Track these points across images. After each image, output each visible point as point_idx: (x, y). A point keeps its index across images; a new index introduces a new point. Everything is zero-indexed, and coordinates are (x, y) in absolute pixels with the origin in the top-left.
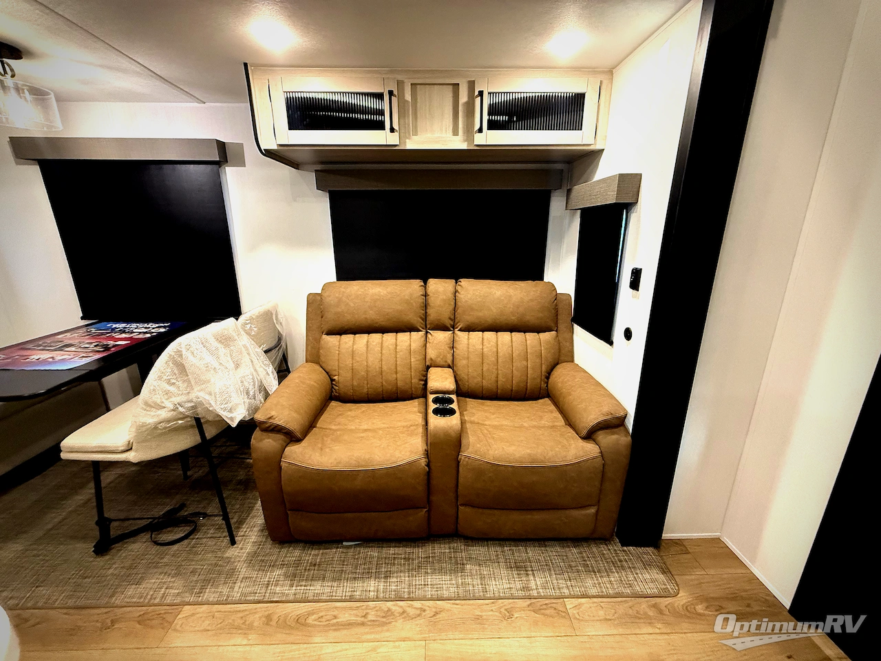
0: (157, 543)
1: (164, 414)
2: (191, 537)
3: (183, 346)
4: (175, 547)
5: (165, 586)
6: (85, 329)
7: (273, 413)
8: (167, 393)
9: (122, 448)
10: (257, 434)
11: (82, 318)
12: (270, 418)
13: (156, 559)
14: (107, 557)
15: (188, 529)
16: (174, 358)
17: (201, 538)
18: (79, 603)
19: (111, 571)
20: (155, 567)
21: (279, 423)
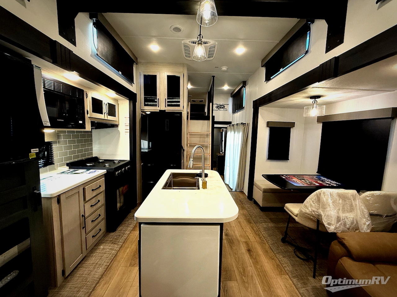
0: (295, 252)
1: (308, 211)
2: (304, 261)
3: (322, 192)
4: (298, 259)
5: (288, 265)
6: (316, 176)
7: (346, 238)
8: (311, 205)
9: (295, 214)
10: (336, 241)
11: (317, 172)
12: (343, 238)
13: (291, 256)
14: (283, 244)
15: (305, 258)
16: (318, 195)
17: (306, 265)
18: (271, 248)
19: (281, 248)
20: (289, 258)
21: (345, 243)
